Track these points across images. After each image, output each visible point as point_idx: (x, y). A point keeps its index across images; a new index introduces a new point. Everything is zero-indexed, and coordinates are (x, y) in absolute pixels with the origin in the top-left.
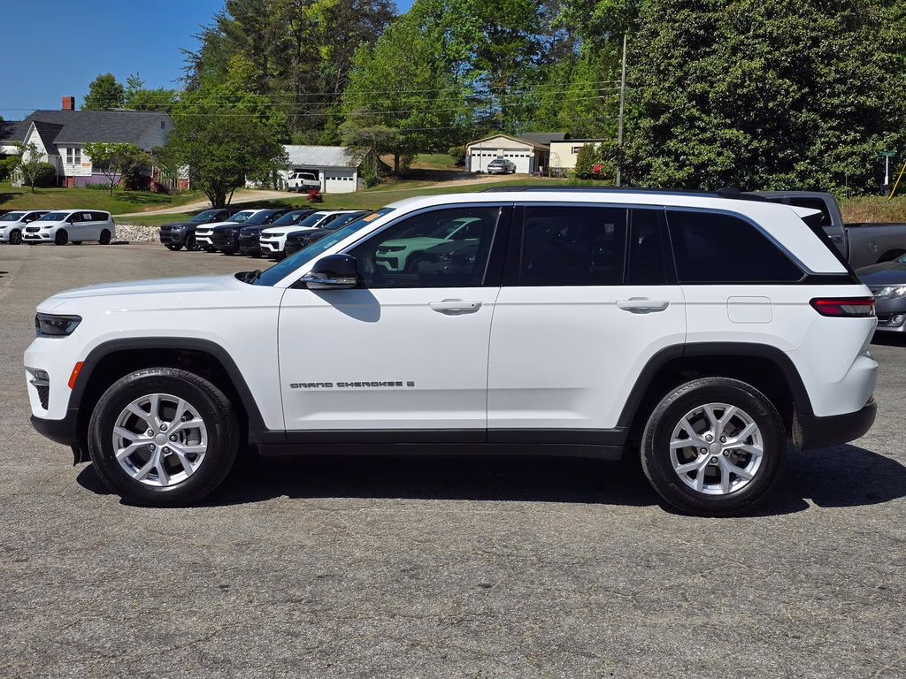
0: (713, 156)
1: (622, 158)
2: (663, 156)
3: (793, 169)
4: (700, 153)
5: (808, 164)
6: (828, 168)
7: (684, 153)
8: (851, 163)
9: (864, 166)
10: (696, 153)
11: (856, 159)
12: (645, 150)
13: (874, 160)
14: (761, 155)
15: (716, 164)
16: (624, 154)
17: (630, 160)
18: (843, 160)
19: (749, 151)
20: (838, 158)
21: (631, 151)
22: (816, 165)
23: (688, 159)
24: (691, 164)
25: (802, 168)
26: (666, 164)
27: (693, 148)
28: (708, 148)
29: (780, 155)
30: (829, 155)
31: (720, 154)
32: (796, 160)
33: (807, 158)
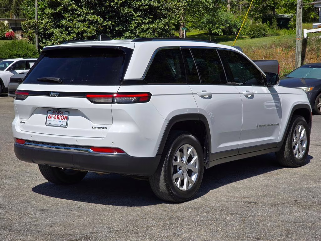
0: (85, 29)
1: (38, 29)
2: (59, 28)
3: (123, 35)
4: (79, 27)
5: (130, 33)
6: (139, 35)
7: (70, 27)
8: (148, 33)
9: (154, 35)
10: (77, 27)
11: (150, 31)
12: (50, 25)
13: (158, 31)
14: (108, 29)
15: (87, 33)
16: (39, 26)
17: (42, 30)
18: (145, 31)
19: (102, 27)
20: (143, 30)
21: (42, 25)
22: (133, 34)
23: (73, 30)
24: (74, 32)
25: (128, 35)
26: (61, 33)
27: (75, 24)
28: (82, 24)
29: (117, 29)
30: (139, 29)
31: (89, 27)
32: (124, 31)
33: (129, 30)
